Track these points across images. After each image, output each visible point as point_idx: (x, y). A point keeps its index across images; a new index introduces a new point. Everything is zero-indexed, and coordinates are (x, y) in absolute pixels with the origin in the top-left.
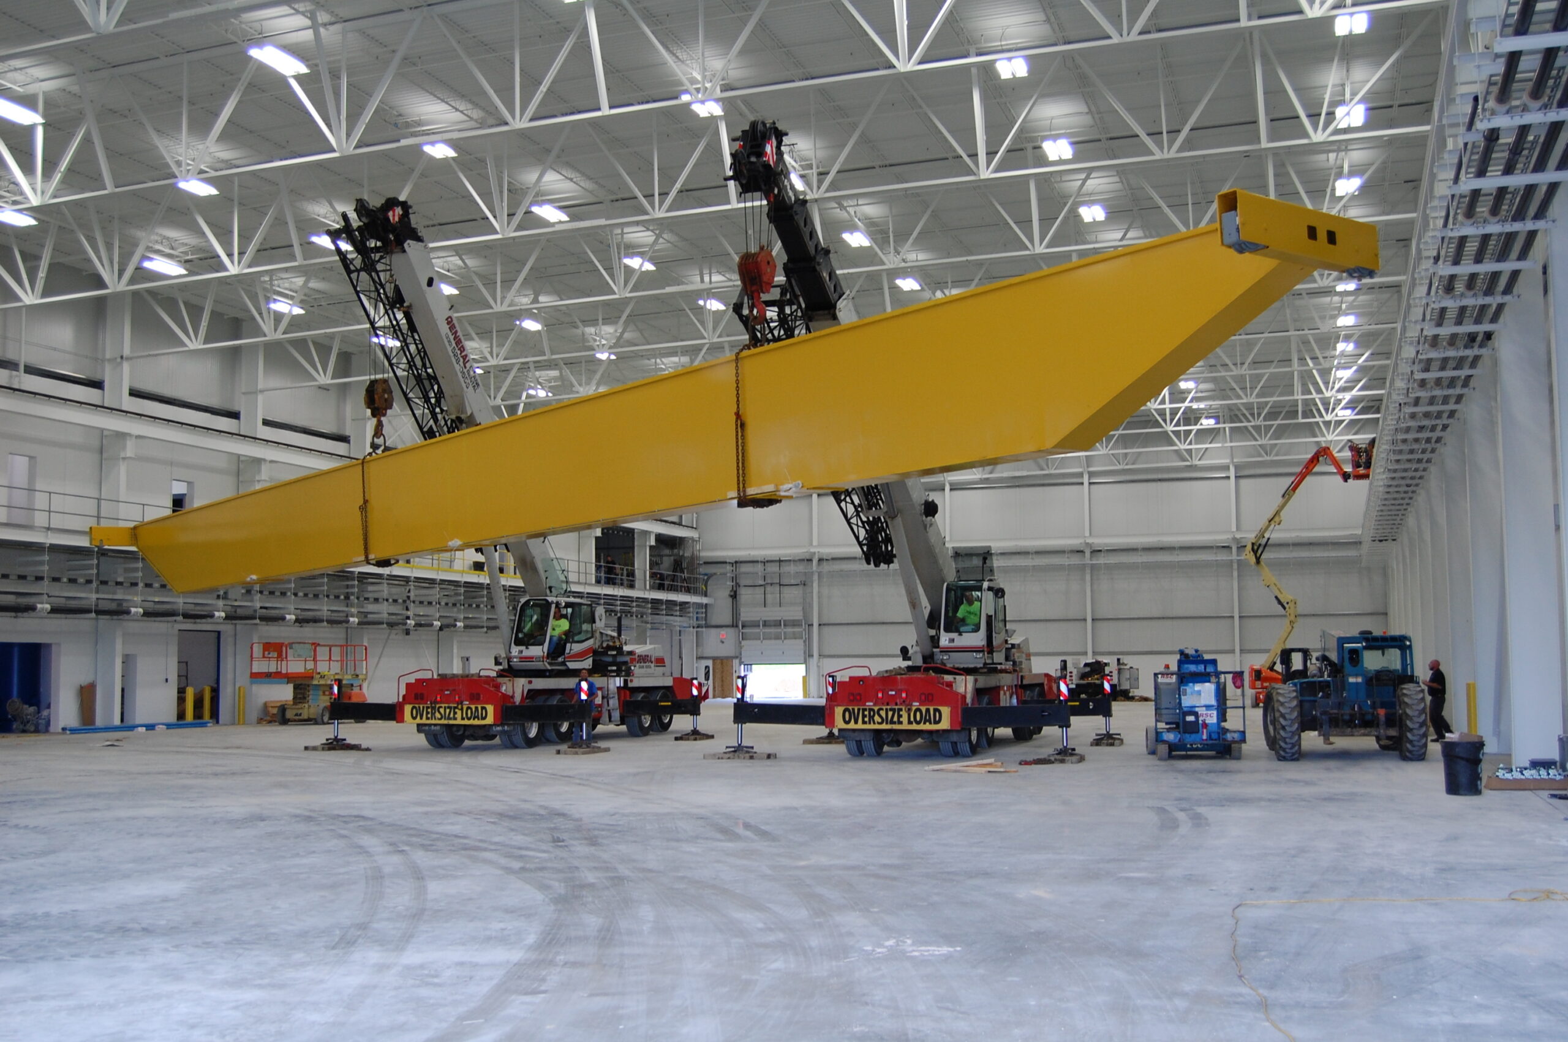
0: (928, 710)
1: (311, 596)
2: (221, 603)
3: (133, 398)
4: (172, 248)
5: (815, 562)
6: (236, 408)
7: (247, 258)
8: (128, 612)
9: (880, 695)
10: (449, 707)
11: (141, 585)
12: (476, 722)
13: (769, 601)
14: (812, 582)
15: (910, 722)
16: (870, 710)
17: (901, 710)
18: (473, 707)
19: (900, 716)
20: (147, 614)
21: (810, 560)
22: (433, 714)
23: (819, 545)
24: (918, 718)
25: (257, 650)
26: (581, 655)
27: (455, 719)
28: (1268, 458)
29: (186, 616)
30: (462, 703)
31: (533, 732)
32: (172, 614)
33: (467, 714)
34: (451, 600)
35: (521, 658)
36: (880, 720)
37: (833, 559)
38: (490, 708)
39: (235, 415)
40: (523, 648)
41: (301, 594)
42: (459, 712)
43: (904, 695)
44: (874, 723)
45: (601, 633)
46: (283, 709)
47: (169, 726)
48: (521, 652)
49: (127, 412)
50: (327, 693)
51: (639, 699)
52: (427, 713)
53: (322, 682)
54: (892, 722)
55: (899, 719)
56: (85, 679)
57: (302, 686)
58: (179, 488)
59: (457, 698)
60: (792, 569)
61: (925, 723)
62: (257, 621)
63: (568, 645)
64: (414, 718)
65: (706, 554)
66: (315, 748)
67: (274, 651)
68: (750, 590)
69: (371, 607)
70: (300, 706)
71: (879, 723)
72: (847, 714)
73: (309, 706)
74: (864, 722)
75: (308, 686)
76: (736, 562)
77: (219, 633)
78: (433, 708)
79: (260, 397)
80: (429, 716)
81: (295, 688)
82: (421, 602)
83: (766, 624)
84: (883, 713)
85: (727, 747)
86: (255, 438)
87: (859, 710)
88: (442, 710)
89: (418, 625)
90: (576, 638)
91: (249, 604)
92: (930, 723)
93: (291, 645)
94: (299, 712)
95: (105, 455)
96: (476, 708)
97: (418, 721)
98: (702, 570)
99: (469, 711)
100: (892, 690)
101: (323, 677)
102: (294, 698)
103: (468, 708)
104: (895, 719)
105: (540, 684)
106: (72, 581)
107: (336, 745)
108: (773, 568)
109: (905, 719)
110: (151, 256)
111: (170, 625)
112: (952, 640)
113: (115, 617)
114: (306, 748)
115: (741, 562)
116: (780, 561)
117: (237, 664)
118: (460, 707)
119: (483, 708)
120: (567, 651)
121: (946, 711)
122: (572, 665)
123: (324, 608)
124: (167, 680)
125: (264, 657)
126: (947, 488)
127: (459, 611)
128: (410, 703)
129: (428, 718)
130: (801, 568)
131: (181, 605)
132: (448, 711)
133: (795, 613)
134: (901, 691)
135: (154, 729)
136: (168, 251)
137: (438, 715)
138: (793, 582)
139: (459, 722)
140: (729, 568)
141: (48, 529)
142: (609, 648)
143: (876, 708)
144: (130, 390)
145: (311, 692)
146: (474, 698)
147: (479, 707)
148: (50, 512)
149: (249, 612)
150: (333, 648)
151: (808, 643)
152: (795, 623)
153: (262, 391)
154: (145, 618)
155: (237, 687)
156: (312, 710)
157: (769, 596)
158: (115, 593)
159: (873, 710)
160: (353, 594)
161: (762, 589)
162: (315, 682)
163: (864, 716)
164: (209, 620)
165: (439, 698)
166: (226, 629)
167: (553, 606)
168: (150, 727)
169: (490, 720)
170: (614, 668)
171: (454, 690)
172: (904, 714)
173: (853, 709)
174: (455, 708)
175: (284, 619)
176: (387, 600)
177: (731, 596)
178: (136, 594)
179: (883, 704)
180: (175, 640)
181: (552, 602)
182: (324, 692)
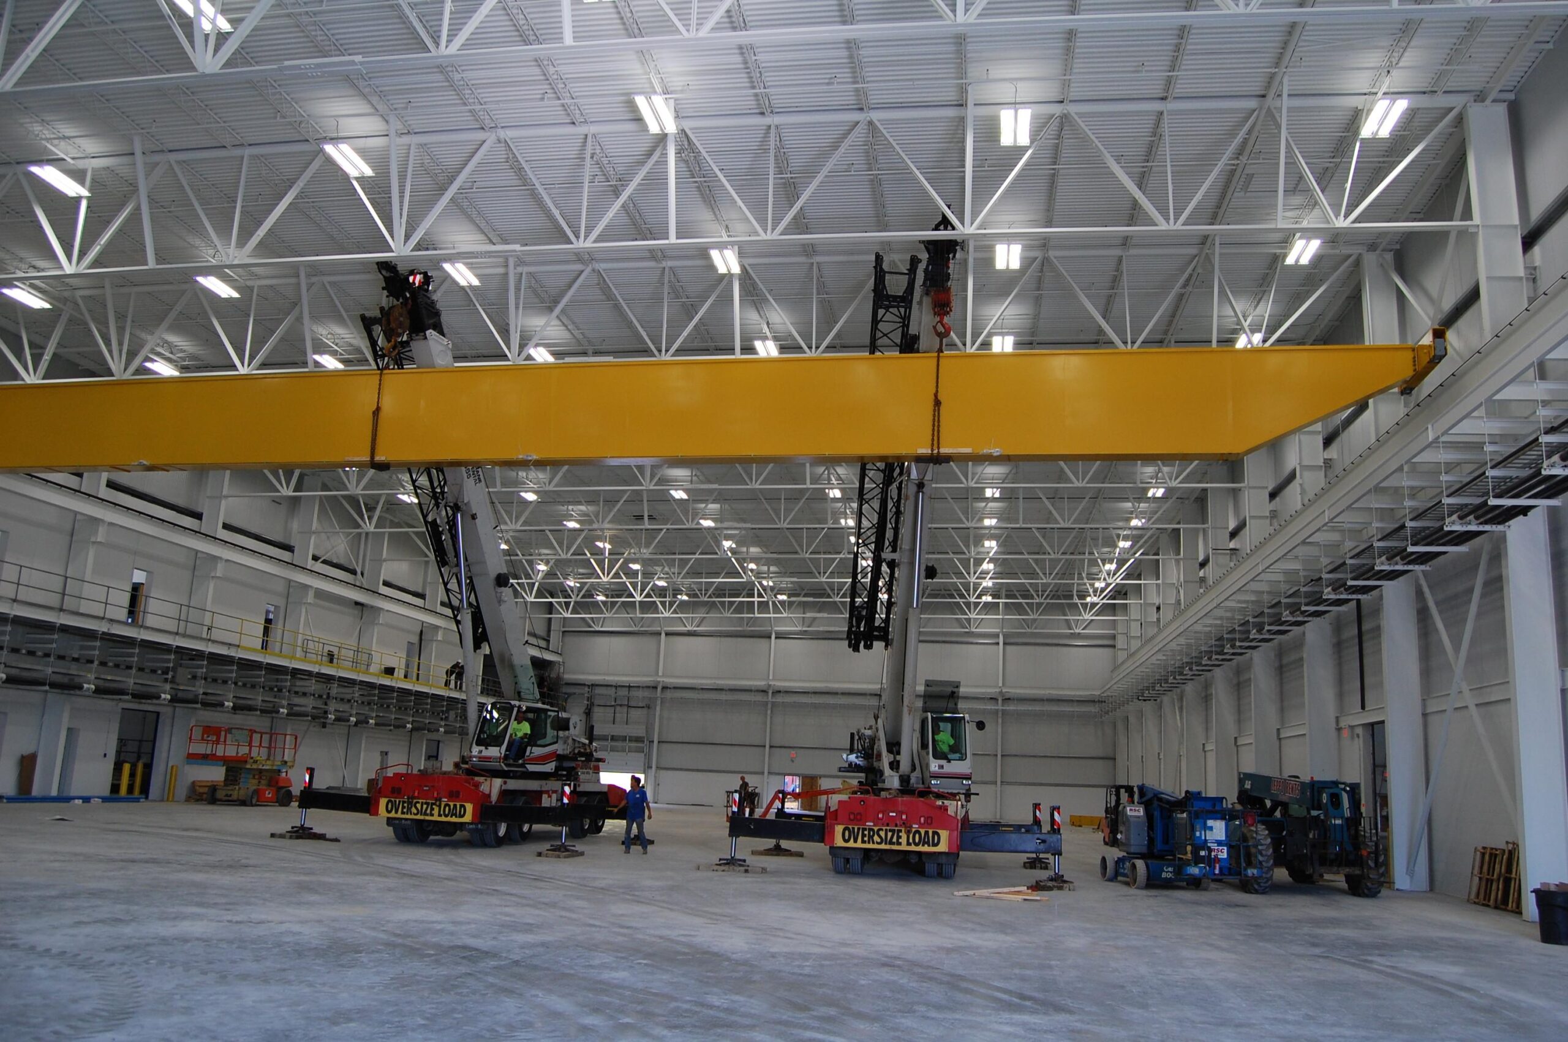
0: (927, 833)
1: (249, 685)
2: (168, 687)
3: (108, 489)
4: (172, 353)
5: (659, 689)
6: (199, 510)
7: (257, 361)
8: (81, 688)
9: (880, 816)
10: (426, 803)
11: (96, 663)
12: (454, 819)
13: (617, 719)
14: (656, 706)
15: (909, 844)
16: (870, 830)
17: (901, 831)
18: (452, 804)
19: (899, 837)
20: (99, 691)
21: (655, 688)
22: (409, 809)
23: (663, 676)
24: (917, 840)
25: (197, 733)
26: (543, 759)
27: (432, 815)
28: (1029, 630)
29: (134, 696)
30: (440, 801)
31: (502, 830)
32: (122, 692)
33: (444, 811)
34: (366, 699)
35: (480, 758)
36: (879, 840)
37: (675, 688)
38: (469, 807)
39: (198, 516)
40: (483, 748)
41: (240, 684)
42: (436, 809)
43: (904, 817)
44: (873, 843)
45: (573, 740)
46: (213, 788)
47: (105, 799)
48: (481, 752)
49: (103, 500)
50: (257, 777)
51: (582, 803)
52: (403, 807)
53: (255, 766)
54: (891, 843)
55: (898, 840)
56: (27, 750)
57: (235, 769)
58: (139, 577)
59: (435, 794)
60: (640, 694)
61: (923, 845)
62: (199, 706)
63: (529, 748)
64: (389, 812)
65: (568, 677)
66: (282, 836)
67: (213, 734)
68: (601, 709)
69: (297, 700)
70: (231, 787)
71: (878, 843)
72: (847, 833)
73: (240, 788)
74: (863, 842)
75: (241, 769)
76: (592, 685)
77: (158, 714)
78: (410, 803)
79: (223, 502)
80: (405, 810)
81: (227, 770)
82: (342, 700)
83: (613, 738)
84: (882, 834)
85: (720, 860)
86: (216, 538)
87: (859, 829)
88: (419, 806)
89: (338, 719)
90: (539, 742)
91: (193, 689)
92: (929, 846)
93: (229, 731)
94: (230, 793)
95: (75, 538)
96: (455, 806)
97: (393, 815)
98: (565, 689)
99: (447, 808)
100: (893, 812)
101: (256, 762)
102: (225, 780)
103: (446, 805)
104: (895, 840)
105: (513, 784)
106: (31, 653)
107: (302, 833)
108: (623, 692)
109: (903, 840)
110: (155, 358)
111: (114, 703)
112: (941, 767)
113: (66, 692)
114: (273, 835)
115: (597, 685)
116: (629, 687)
117: (173, 743)
118: (438, 803)
119: (462, 806)
120: (528, 753)
121: (944, 834)
122: (531, 768)
123: (258, 698)
124: (105, 755)
125: (203, 739)
126: (773, 636)
127: (372, 710)
128: (385, 797)
129: (403, 813)
130: (647, 693)
131: (132, 684)
132: (425, 806)
133: (640, 731)
134: (902, 813)
135: (89, 802)
136: (168, 354)
137: (414, 810)
138: (641, 704)
139: (436, 818)
140: (586, 689)
141: (15, 601)
142: (580, 754)
143: (876, 829)
144: (108, 481)
145: (243, 775)
146: (453, 795)
147: (458, 805)
148: (18, 584)
149: (190, 696)
150: (264, 736)
151: (649, 757)
152: (639, 740)
153: (226, 497)
154: (95, 695)
155: (170, 765)
156: (242, 792)
157: (617, 715)
158: (69, 669)
159: (873, 830)
160: (285, 687)
161: (613, 709)
162: (248, 766)
163: (864, 836)
164: (155, 701)
165: (416, 794)
166: (166, 711)
167: (516, 709)
168: (86, 800)
169: (468, 818)
170: (565, 773)
171: (433, 786)
172: (903, 835)
173: (853, 828)
174: (433, 804)
175: (222, 705)
176: (314, 695)
177: (586, 713)
178: (90, 671)
179: (883, 825)
180: (118, 717)
181: (515, 705)
182: (254, 776)
